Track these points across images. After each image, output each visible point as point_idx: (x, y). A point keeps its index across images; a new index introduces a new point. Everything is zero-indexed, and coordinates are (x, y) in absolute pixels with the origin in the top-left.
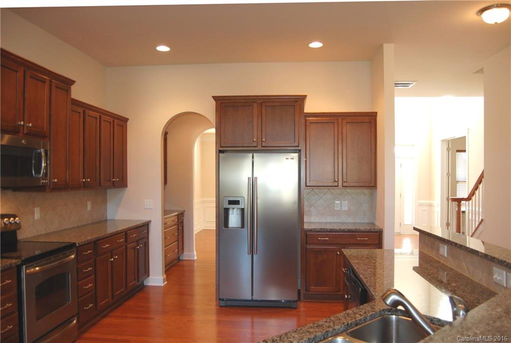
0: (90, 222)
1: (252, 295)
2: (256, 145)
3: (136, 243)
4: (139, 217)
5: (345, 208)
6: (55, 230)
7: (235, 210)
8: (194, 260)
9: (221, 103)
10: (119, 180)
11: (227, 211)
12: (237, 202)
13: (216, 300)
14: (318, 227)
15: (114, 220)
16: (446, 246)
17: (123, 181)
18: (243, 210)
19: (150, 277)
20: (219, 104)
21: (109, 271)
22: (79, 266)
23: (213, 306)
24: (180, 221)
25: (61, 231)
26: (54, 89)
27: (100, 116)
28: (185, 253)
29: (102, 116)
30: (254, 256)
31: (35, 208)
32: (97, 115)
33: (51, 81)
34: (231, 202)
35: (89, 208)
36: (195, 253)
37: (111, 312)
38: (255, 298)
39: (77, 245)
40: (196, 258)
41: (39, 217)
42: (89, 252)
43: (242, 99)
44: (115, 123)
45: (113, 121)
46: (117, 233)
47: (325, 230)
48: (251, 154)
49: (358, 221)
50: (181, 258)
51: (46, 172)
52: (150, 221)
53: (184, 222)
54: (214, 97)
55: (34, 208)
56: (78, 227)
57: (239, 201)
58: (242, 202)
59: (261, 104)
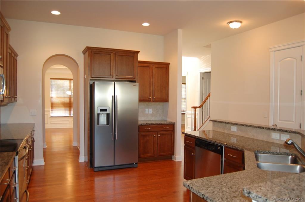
1: (114, 163)
2: (112, 77)
5: (151, 112)
7: (103, 115)
9: (92, 51)
11: (99, 115)
12: (105, 110)
14: (145, 123)
16: (236, 127)
18: (108, 114)
27: (11, 53)
30: (115, 140)
34: (102, 110)
38: (116, 164)
40: (46, 147)
43: (104, 50)
44: (15, 58)
45: (14, 56)
47: (149, 124)
48: (114, 83)
49: (157, 119)
57: (106, 109)
58: (108, 110)
59: (115, 54)
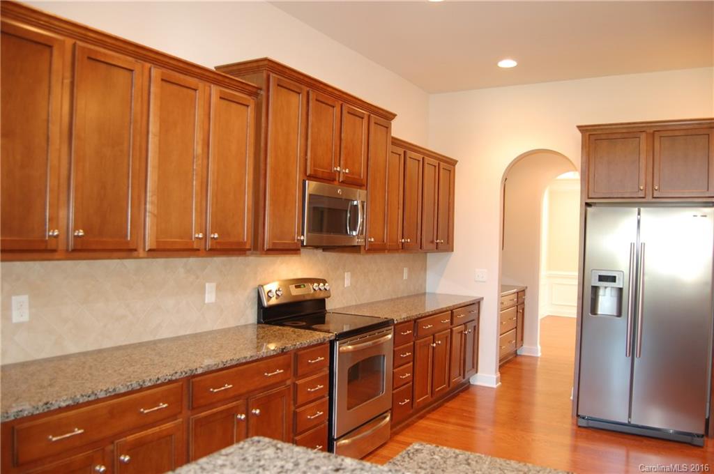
0: (405, 295)
1: (630, 416)
2: (643, 196)
3: (463, 326)
4: (467, 293)
6: (366, 302)
7: (608, 290)
8: (538, 357)
9: (590, 135)
10: (443, 241)
11: (595, 289)
12: (613, 279)
13: (572, 416)
15: (434, 294)
17: (448, 243)
18: (620, 290)
19: (478, 374)
20: (587, 137)
21: (430, 360)
22: (395, 349)
23: (568, 424)
24: (520, 301)
25: (373, 303)
26: (372, 126)
27: (423, 158)
28: (525, 346)
29: (426, 157)
30: (636, 359)
31: (346, 274)
32: (420, 157)
33: (369, 116)
34: (602, 278)
35: (405, 276)
36: (539, 347)
37: (429, 412)
38: (633, 422)
39: (396, 322)
40: (539, 354)
41: (349, 285)
42: (408, 332)
43: (623, 128)
44: (441, 167)
45: (439, 164)
46: (442, 311)
48: (637, 209)
50: (518, 353)
51: (363, 229)
52: (482, 298)
53: (525, 303)
54: (579, 127)
55: (344, 272)
56: (392, 300)
57: (615, 277)
58: (619, 279)
59: (653, 134)
